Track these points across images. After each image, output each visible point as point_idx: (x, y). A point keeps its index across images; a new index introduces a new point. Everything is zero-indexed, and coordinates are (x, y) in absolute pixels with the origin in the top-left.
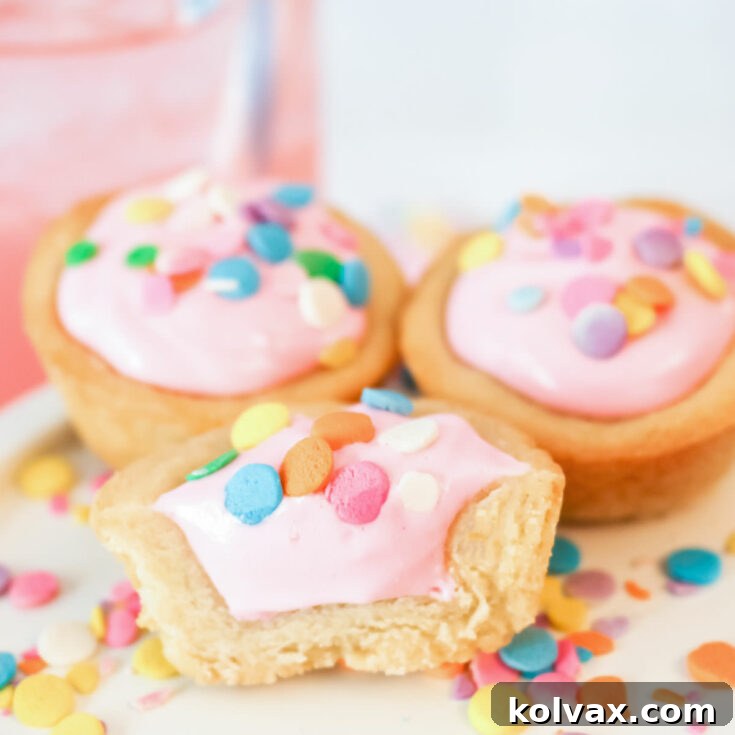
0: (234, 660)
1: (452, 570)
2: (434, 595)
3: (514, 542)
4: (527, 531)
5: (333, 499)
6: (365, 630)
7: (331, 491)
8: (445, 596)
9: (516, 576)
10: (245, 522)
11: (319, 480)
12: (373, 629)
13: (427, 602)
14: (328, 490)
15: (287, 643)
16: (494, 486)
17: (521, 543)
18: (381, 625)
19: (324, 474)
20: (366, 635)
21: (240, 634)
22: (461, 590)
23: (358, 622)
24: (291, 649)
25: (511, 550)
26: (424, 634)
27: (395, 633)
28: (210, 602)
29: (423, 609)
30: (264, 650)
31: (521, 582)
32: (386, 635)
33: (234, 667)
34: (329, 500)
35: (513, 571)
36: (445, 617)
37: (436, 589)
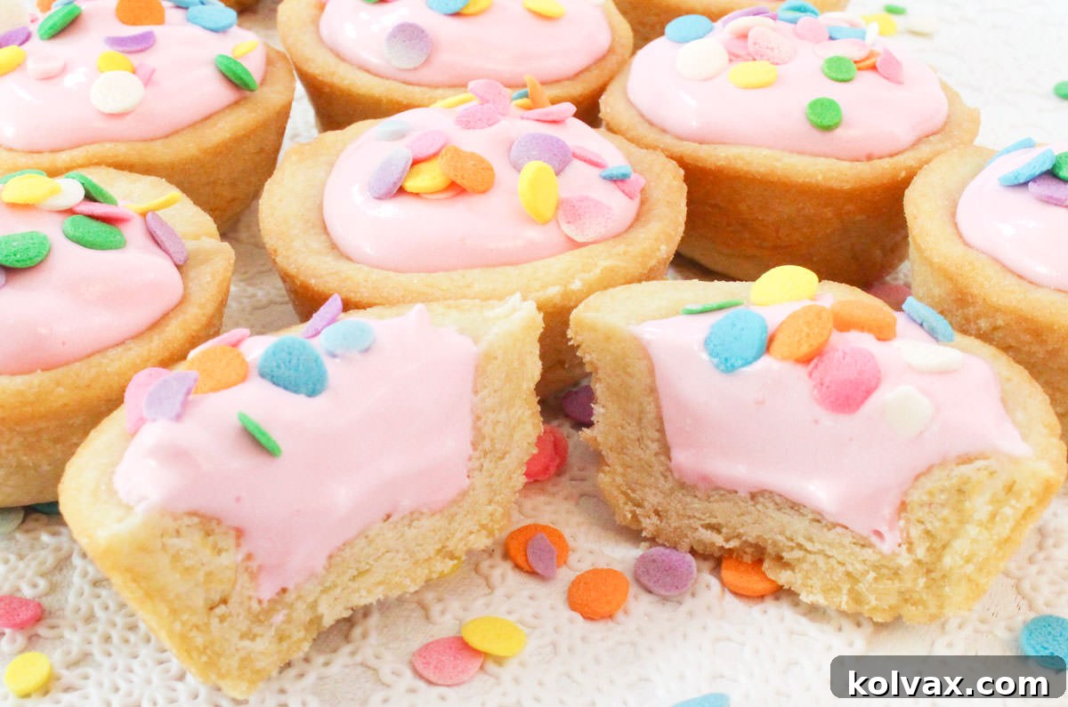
0: (657, 513)
1: (902, 523)
2: (874, 539)
3: (980, 524)
4: (998, 519)
5: (814, 375)
6: (791, 544)
7: (816, 366)
8: (886, 547)
9: (968, 560)
10: (717, 366)
11: (805, 349)
12: (800, 546)
13: (865, 544)
14: (812, 365)
15: (713, 521)
16: (982, 456)
17: (986, 528)
18: (809, 546)
19: (811, 346)
20: (792, 549)
21: (672, 491)
22: (904, 547)
23: (788, 534)
24: (716, 528)
25: (972, 530)
26: (848, 574)
27: (821, 561)
28: (655, 447)
29: (857, 549)
30: (689, 517)
31: (970, 568)
32: (811, 558)
33: (655, 519)
34: (810, 375)
35: (966, 553)
36: (876, 568)
37: (878, 534)
